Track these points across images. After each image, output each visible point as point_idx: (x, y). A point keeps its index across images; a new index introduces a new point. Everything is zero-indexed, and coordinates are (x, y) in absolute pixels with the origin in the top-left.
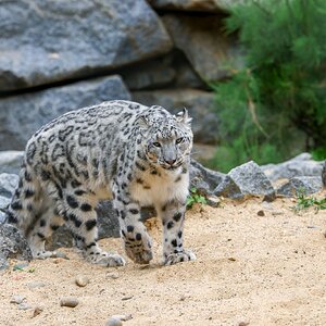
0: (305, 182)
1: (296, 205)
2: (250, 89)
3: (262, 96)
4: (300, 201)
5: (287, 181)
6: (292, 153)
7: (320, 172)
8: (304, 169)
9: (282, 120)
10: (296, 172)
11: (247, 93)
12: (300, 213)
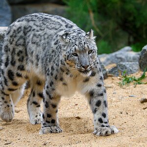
0: (128, 66)
1: (121, 81)
2: (91, 4)
3: (99, 8)
4: (124, 79)
5: (115, 65)
6: (119, 47)
7: (138, 59)
8: (127, 57)
9: (112, 24)
10: (122, 60)
11: (89, 7)
12: (124, 86)
